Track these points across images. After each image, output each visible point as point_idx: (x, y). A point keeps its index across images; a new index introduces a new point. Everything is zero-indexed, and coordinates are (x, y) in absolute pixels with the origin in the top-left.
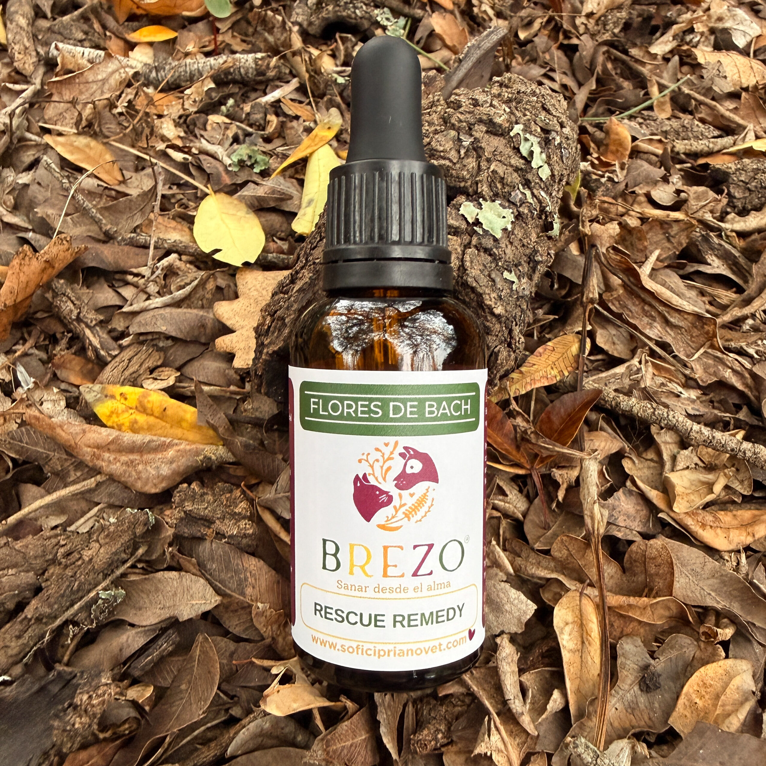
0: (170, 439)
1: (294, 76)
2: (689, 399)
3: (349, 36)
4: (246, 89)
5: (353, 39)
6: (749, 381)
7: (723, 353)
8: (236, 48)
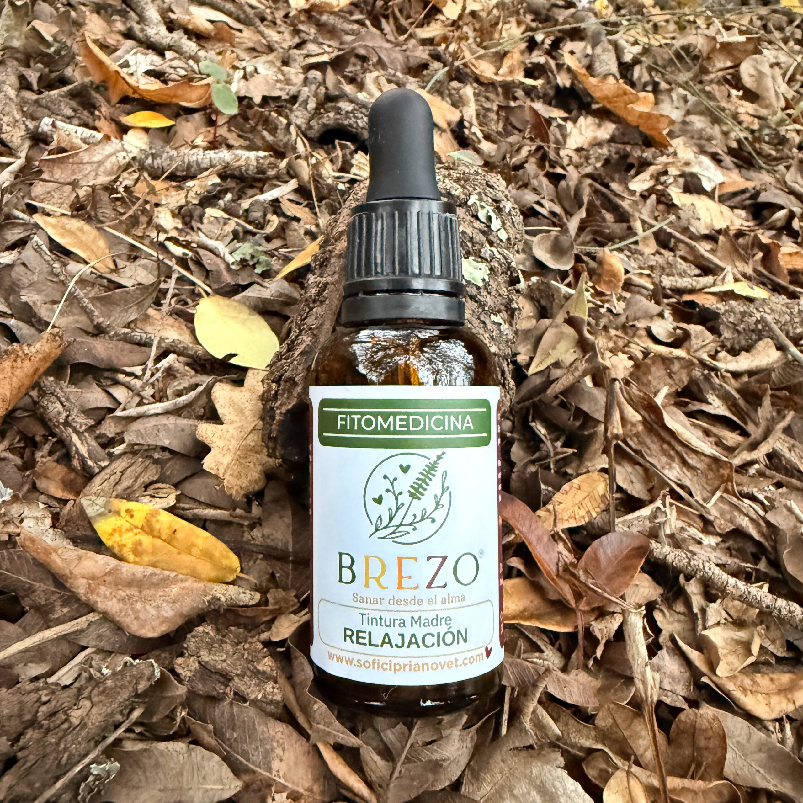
0: (175, 574)
1: (292, 177)
2: (710, 546)
3: (349, 144)
4: (242, 185)
5: (352, 147)
6: (765, 530)
7: (738, 499)
8: (231, 142)
